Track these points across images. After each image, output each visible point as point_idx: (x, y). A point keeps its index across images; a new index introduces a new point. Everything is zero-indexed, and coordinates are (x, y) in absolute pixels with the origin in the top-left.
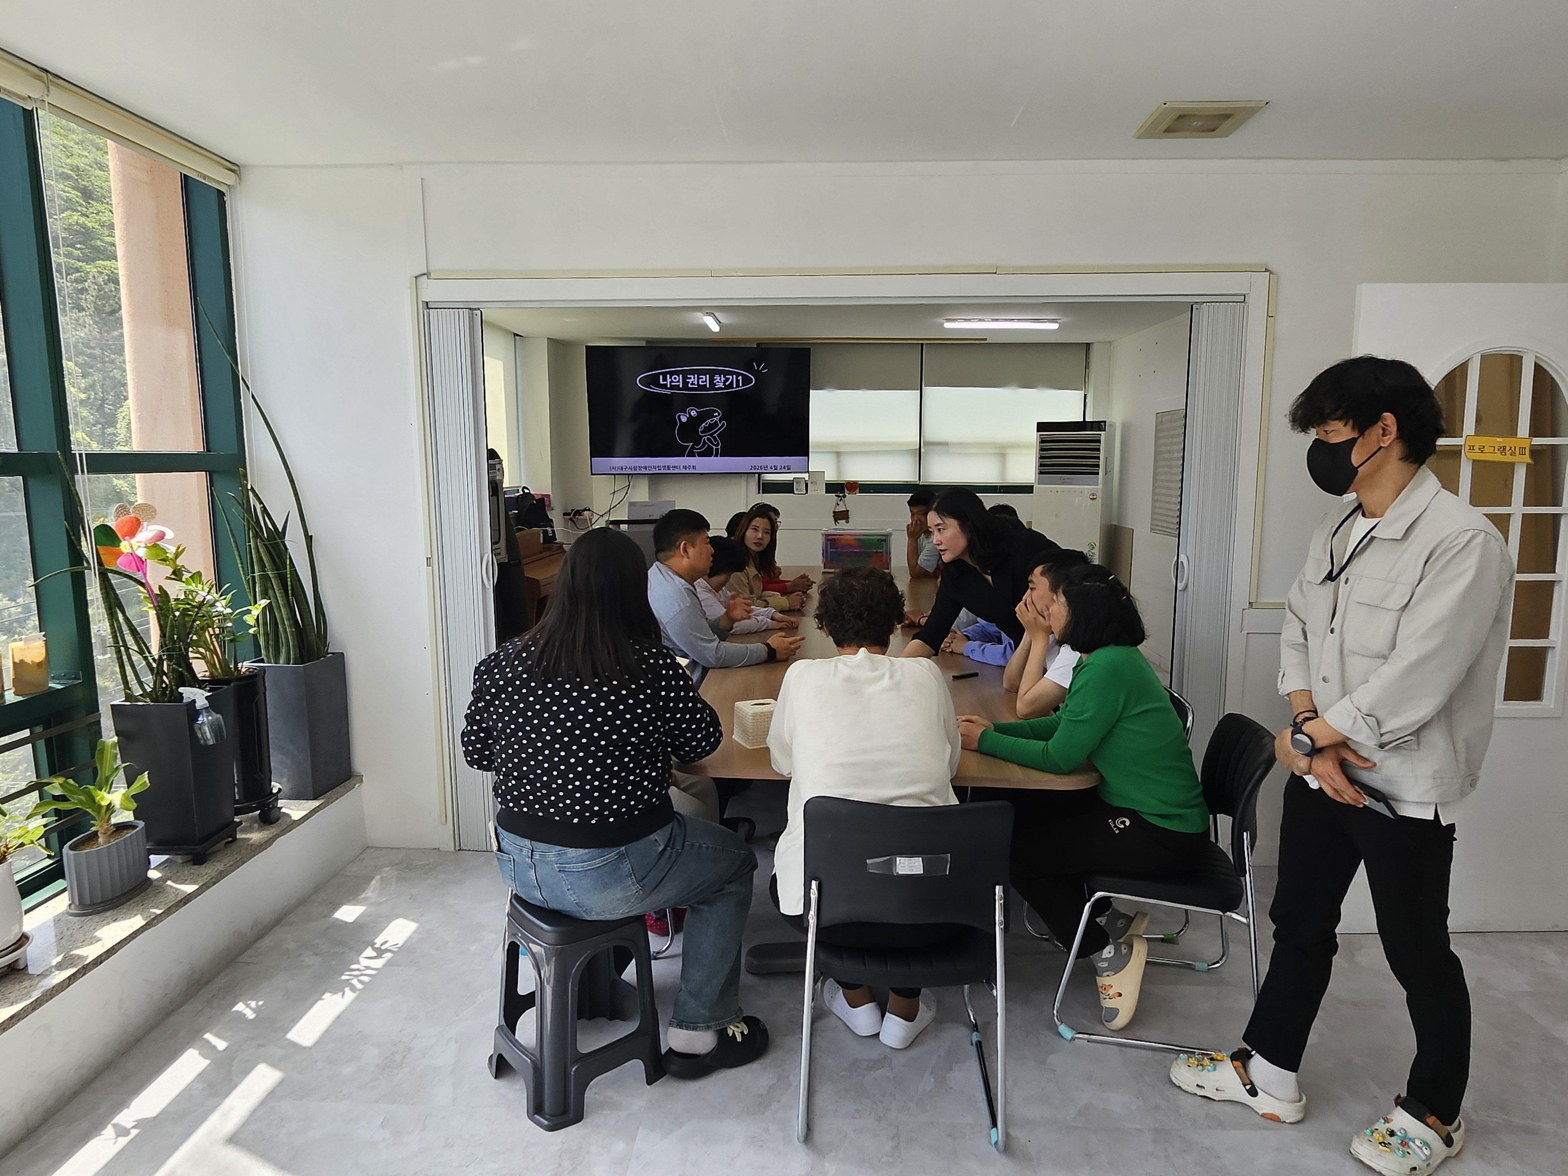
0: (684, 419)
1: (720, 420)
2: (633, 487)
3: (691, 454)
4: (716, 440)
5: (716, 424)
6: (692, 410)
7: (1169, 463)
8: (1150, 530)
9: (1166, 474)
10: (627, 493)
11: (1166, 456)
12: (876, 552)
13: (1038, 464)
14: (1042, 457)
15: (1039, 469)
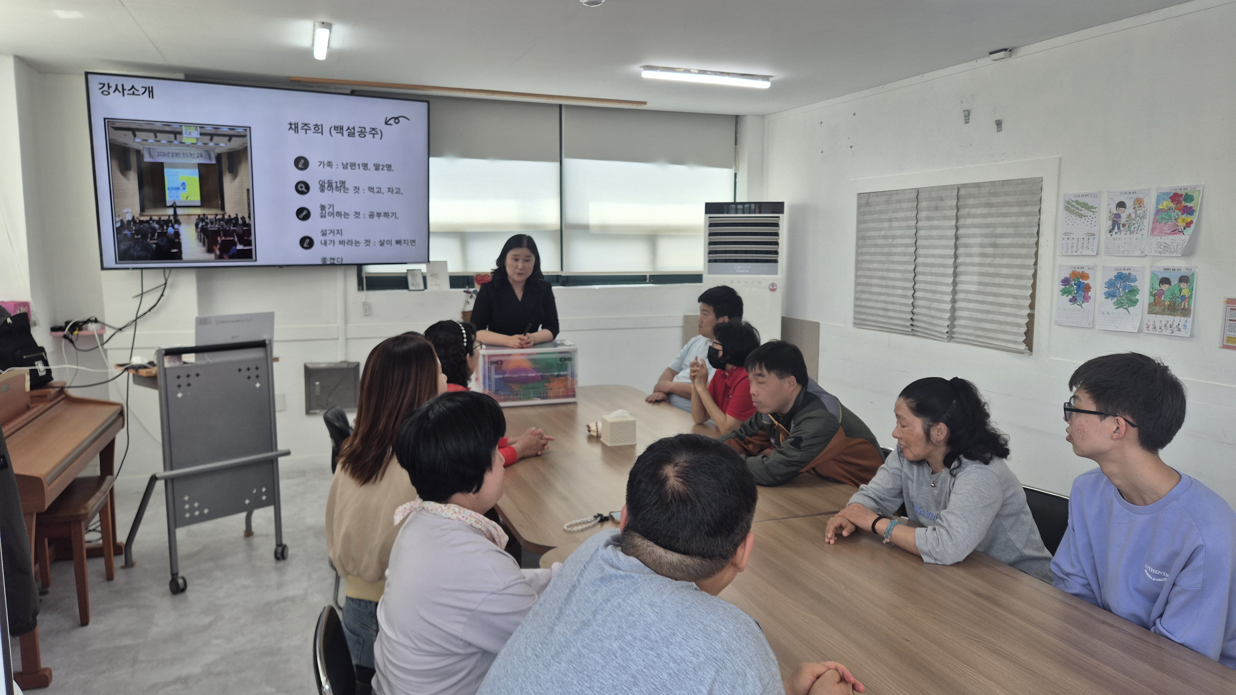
2: (172, 285)
7: (886, 250)
8: (851, 325)
9: (879, 262)
10: (162, 295)
11: (880, 242)
12: (558, 376)
13: (707, 251)
14: (711, 243)
15: (709, 256)
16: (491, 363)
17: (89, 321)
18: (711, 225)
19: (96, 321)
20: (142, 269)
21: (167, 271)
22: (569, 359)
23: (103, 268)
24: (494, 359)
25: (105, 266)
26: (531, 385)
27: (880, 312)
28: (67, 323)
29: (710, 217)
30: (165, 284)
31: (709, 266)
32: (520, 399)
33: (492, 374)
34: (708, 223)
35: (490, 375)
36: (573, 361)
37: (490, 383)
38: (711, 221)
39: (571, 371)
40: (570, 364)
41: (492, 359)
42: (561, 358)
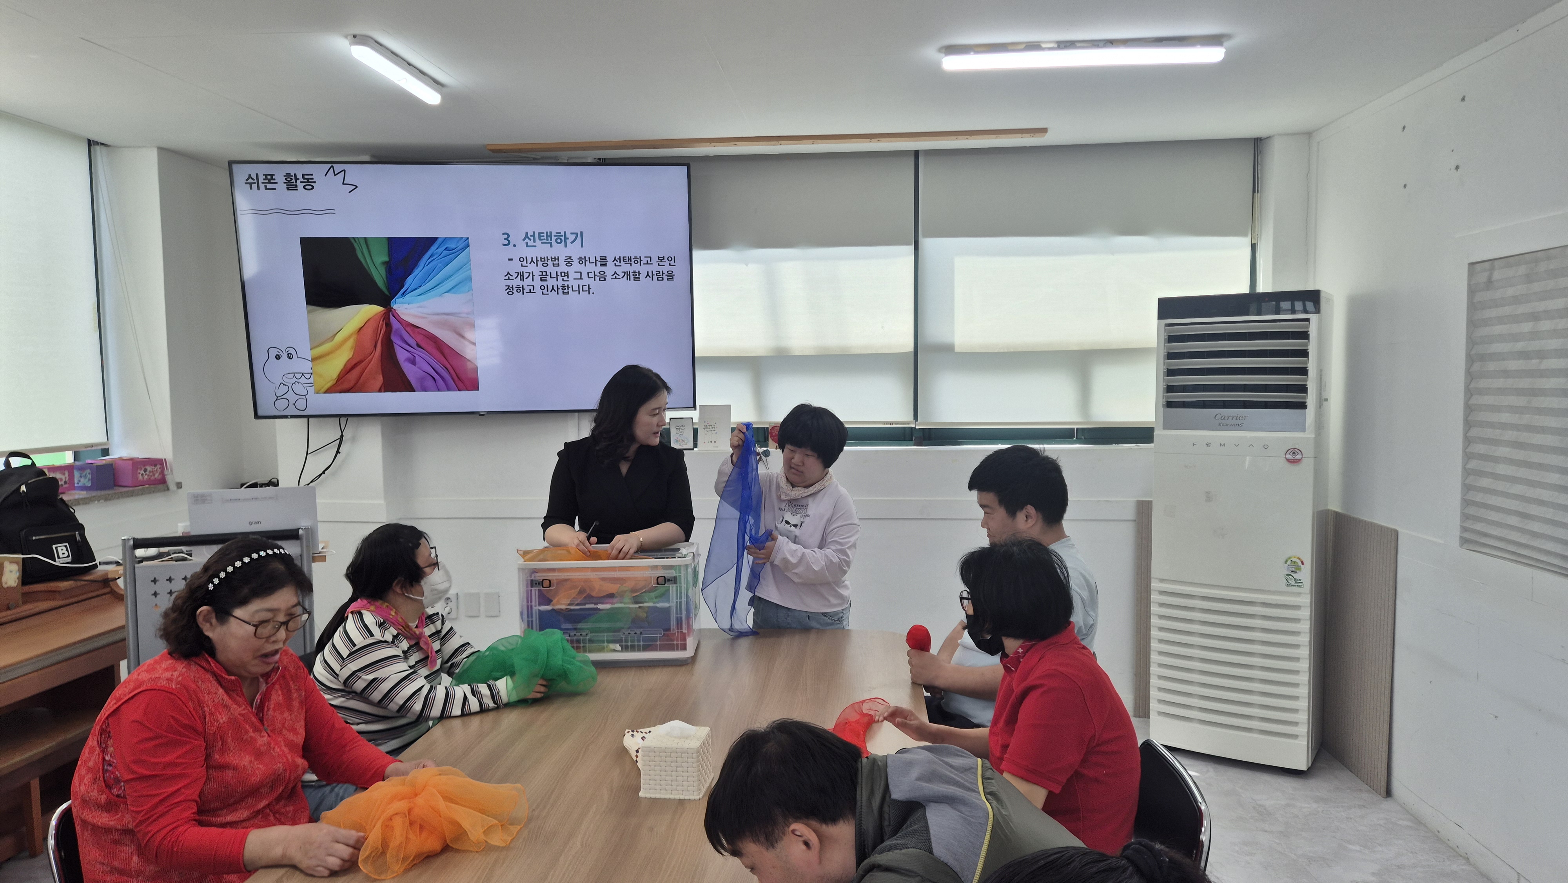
2: (353, 439)
7: (1525, 383)
8: (1455, 542)
9: (1513, 409)
10: (338, 452)
11: (1513, 365)
13: (1162, 386)
14: (1170, 372)
15: (1166, 396)
16: (533, 583)
18: (1171, 339)
20: (308, 417)
21: (343, 420)
22: (674, 580)
23: (257, 417)
24: (539, 577)
25: (260, 413)
27: (1514, 521)
29: (1168, 325)
30: (342, 436)
31: (1164, 413)
33: (533, 604)
34: (1164, 336)
35: (530, 604)
36: (680, 583)
37: (530, 619)
38: (1172, 333)
39: (677, 602)
40: (674, 588)
41: (535, 577)
42: (658, 577)
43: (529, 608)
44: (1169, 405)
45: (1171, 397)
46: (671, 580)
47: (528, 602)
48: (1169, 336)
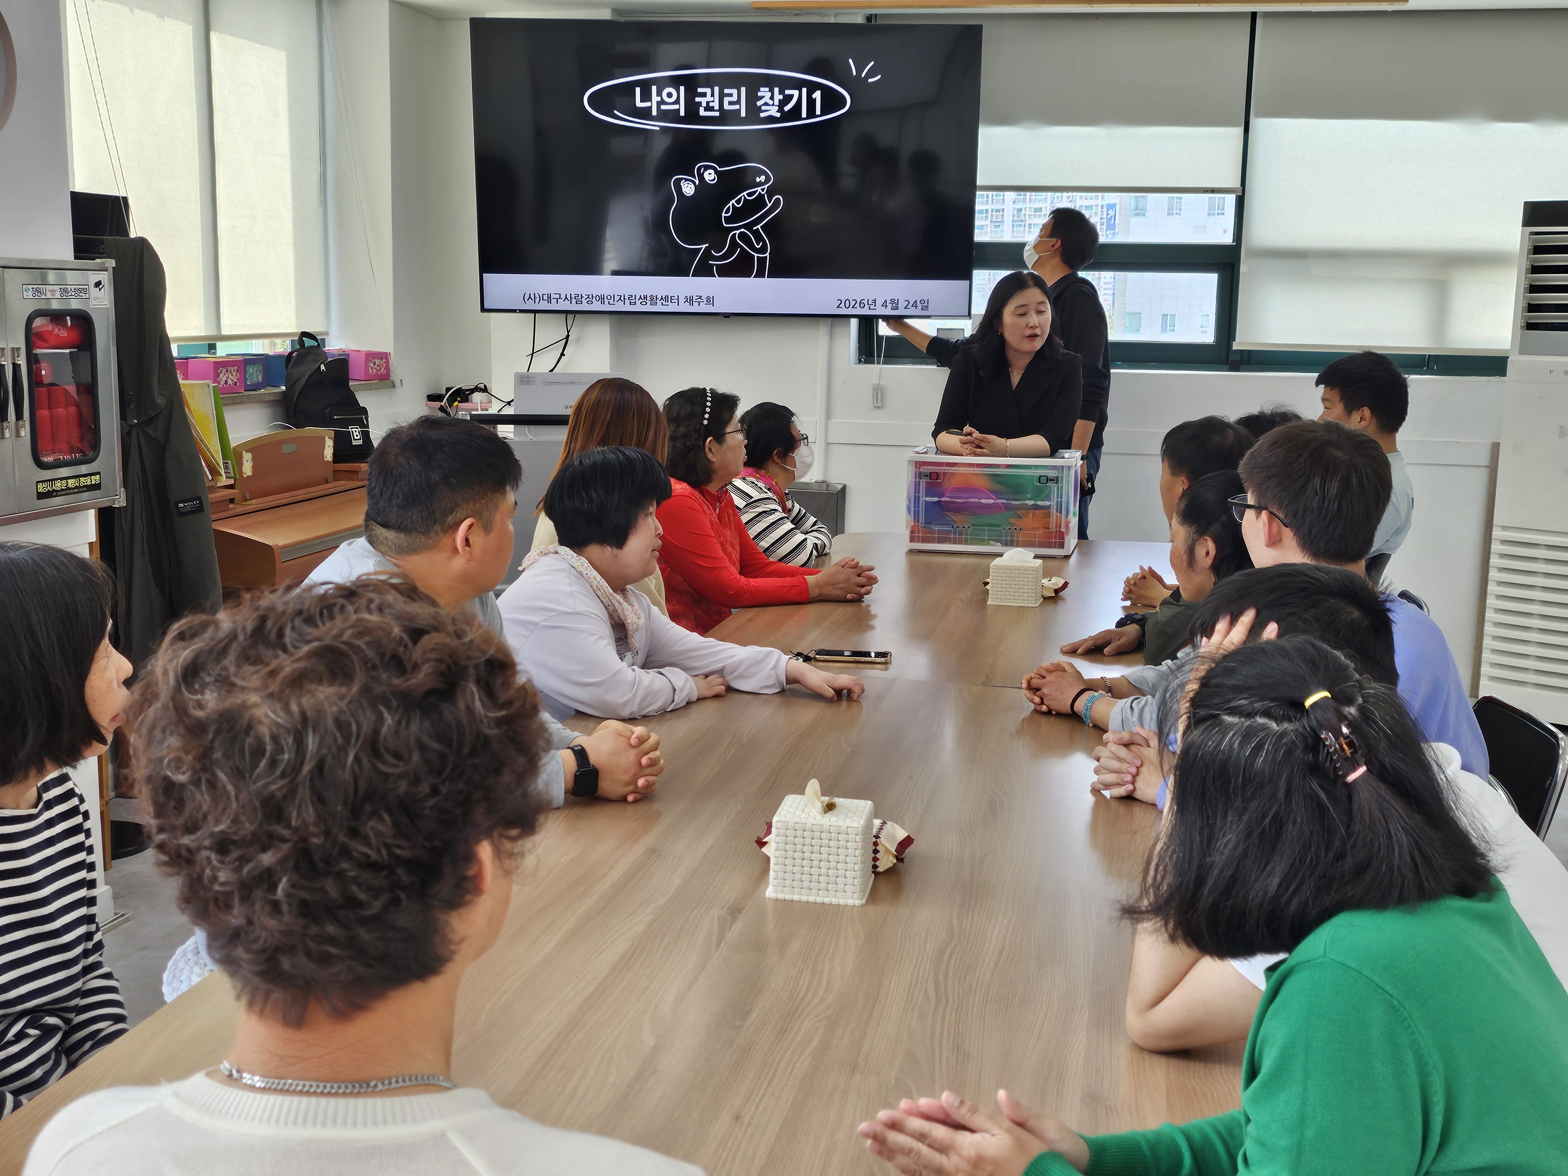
0: (688, 189)
1: (771, 192)
2: (578, 340)
3: (704, 271)
4: (759, 238)
5: (759, 202)
6: (707, 168)
10: (562, 354)
12: (1036, 507)
13: (1523, 304)
14: (1534, 289)
15: (1525, 316)
16: (919, 475)
17: (477, 389)
18: (1538, 250)
19: (485, 390)
20: (535, 312)
21: (570, 317)
22: (1056, 480)
23: (483, 310)
24: (926, 469)
25: (486, 307)
26: (985, 519)
28: (448, 390)
29: (1532, 233)
30: (568, 336)
31: (1522, 335)
32: (966, 542)
33: (921, 495)
34: (1528, 245)
35: (917, 495)
36: (1062, 483)
37: (917, 509)
38: (1537, 243)
39: (1058, 501)
40: (1056, 489)
41: (923, 470)
42: (1040, 477)
43: (917, 500)
44: (1531, 326)
45: (1531, 318)
46: (1053, 480)
47: (915, 493)
48: (1534, 246)
